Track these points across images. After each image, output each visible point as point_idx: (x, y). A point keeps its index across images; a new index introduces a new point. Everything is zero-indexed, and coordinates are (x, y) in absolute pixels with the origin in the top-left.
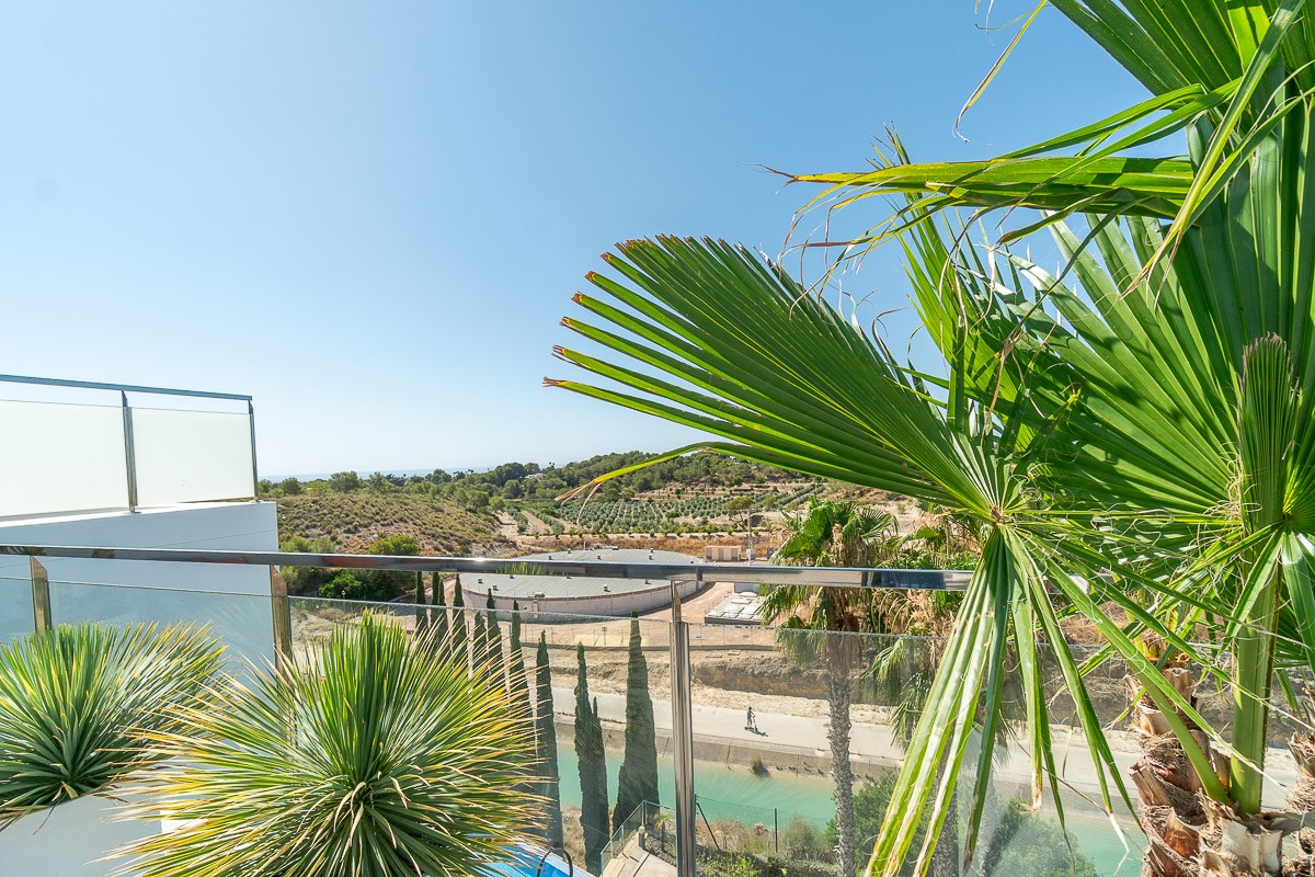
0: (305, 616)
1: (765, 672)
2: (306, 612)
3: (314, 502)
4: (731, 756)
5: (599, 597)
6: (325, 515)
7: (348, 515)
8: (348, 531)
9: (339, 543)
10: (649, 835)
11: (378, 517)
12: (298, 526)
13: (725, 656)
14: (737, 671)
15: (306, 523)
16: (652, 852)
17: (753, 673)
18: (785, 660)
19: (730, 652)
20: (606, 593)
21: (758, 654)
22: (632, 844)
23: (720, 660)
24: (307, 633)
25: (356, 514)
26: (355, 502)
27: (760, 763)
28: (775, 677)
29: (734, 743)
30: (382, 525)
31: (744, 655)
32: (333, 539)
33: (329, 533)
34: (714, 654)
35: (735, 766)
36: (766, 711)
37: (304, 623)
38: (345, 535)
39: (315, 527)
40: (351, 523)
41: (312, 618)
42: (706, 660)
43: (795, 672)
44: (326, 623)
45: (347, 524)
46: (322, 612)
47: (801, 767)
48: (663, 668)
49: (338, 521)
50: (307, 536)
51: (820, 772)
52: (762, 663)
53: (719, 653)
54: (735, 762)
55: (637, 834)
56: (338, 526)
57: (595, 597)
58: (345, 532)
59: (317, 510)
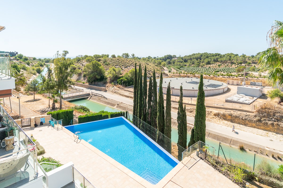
0: (113, 86)
1: (247, 119)
2: (114, 85)
3: (118, 59)
4: (232, 143)
5: (191, 90)
6: (120, 63)
7: (125, 63)
8: (125, 67)
9: (123, 70)
10: (200, 153)
11: (132, 64)
12: (114, 65)
13: (232, 112)
14: (236, 117)
15: (116, 64)
16: (201, 158)
17: (242, 119)
18: (255, 116)
19: (234, 111)
20: (193, 89)
21: (245, 113)
22: (194, 154)
23: (230, 113)
24: (114, 90)
25: (127, 63)
26: (127, 60)
27: (243, 147)
28: (251, 121)
29: (233, 139)
30: (133, 66)
31: (239, 112)
32: (122, 68)
33: (121, 67)
34: (228, 111)
35: (233, 146)
36: (246, 131)
37: (113, 88)
38: (124, 68)
39: (117, 65)
40: (126, 65)
41: (115, 87)
42: (225, 112)
43: (259, 121)
44: (118, 89)
45: (125, 65)
46: (117, 86)
47: (259, 152)
48: (210, 112)
49: (123, 65)
50: (116, 68)
51: (267, 155)
52: (246, 116)
53: (230, 111)
54: (233, 145)
55: (196, 152)
56: (123, 66)
57: (189, 90)
58: (124, 67)
59: (118, 61)
